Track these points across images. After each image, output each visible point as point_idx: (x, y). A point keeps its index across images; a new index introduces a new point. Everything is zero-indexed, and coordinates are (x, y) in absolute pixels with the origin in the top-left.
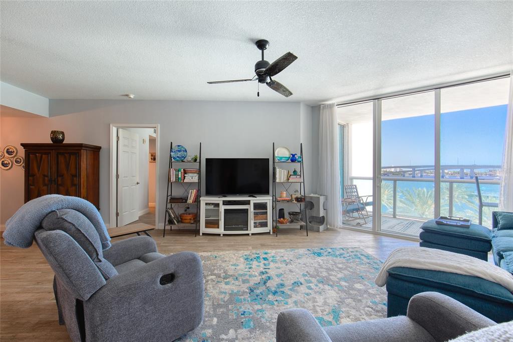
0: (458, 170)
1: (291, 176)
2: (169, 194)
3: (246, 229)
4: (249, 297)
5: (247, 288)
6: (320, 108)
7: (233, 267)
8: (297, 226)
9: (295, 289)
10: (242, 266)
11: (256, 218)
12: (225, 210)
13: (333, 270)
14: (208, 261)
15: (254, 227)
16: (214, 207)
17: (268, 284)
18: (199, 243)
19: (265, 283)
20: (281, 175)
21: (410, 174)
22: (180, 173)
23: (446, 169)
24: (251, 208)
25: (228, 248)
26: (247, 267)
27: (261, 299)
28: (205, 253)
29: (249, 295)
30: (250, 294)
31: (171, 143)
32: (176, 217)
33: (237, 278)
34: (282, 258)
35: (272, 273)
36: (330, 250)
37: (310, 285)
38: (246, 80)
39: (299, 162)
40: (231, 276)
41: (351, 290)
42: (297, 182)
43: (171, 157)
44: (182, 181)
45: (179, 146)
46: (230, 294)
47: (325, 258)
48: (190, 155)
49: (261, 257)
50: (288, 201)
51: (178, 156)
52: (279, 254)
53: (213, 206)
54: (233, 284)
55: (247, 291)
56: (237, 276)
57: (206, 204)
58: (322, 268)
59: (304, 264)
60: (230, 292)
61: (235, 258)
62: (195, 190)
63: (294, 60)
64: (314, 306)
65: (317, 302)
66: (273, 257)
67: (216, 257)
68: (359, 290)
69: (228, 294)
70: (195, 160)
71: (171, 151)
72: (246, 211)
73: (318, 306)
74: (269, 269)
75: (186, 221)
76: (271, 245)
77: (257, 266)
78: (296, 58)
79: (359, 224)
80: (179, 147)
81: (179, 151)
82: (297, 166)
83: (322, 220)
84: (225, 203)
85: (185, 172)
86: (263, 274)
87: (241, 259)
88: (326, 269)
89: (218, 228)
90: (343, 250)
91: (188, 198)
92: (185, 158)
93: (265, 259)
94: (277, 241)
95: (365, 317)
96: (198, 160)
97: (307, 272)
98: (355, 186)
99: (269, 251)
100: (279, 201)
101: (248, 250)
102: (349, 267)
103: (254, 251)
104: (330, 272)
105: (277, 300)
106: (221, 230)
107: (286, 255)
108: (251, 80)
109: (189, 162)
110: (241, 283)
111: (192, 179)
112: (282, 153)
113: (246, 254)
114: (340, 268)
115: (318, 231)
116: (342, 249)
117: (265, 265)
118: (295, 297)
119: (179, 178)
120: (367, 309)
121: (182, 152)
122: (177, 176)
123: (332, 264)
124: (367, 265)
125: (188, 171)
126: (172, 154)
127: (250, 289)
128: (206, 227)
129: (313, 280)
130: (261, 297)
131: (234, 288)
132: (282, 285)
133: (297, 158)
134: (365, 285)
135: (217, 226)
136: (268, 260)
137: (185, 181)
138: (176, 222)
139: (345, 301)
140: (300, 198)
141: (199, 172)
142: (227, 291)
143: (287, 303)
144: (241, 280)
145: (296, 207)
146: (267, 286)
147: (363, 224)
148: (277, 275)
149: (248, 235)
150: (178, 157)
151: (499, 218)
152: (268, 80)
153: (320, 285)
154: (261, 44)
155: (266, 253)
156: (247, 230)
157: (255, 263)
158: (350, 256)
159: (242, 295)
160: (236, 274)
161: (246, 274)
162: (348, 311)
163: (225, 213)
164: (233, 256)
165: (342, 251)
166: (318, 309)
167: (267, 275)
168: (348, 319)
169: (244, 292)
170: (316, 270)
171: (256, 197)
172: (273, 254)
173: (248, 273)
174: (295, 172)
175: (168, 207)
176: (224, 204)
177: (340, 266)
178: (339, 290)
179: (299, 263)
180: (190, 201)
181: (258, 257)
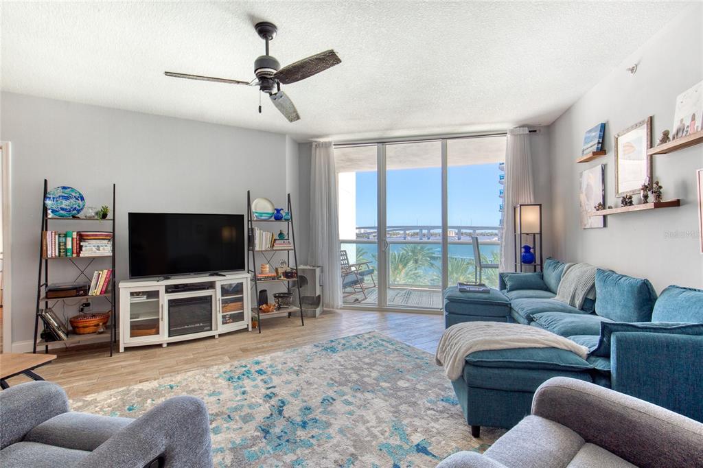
0: (418, 231)
1: (277, 242)
2: (43, 281)
3: (209, 328)
4: (267, 444)
5: (256, 430)
6: (311, 146)
7: (213, 399)
8: (284, 313)
9: (329, 409)
10: (228, 394)
11: (225, 309)
12: (169, 301)
13: (362, 369)
14: (159, 397)
15: (223, 323)
16: (147, 298)
17: (286, 413)
18: (122, 367)
19: (280, 412)
20: (262, 240)
21: (374, 236)
22: (69, 239)
23: (408, 230)
24: (217, 295)
25: (187, 366)
26: (237, 391)
27: (288, 441)
28: (145, 384)
29: (264, 440)
30: (265, 437)
31: (46, 181)
32: (61, 325)
33: (229, 417)
34: (284, 365)
35: (283, 393)
36: (343, 342)
37: (346, 397)
38: (238, 82)
39: (286, 220)
40: (217, 415)
41: (397, 391)
42: (282, 250)
43: (45, 209)
44: (75, 255)
45: (64, 188)
46: (231, 449)
47: (343, 354)
48: (91, 206)
49: (253, 371)
50: (273, 278)
51: (63, 206)
52: (277, 360)
53: (145, 296)
54: (228, 429)
55: (259, 434)
56: (227, 412)
57: (132, 294)
58: (347, 368)
59: (321, 368)
60: (230, 446)
61: (209, 382)
62: (106, 271)
63: (333, 65)
64: (368, 429)
65: (368, 422)
66: (271, 366)
67: (172, 388)
68: (406, 389)
69: (227, 452)
70: (104, 216)
71: (45, 197)
72: (208, 300)
73: (373, 427)
74: (275, 387)
75: (87, 330)
76: (258, 349)
77: (253, 387)
78: (338, 61)
79: (357, 300)
80: (66, 191)
81: (67, 198)
82: (283, 226)
83: (317, 301)
84: (170, 289)
85: (82, 237)
86: (270, 398)
87: (220, 381)
88: (352, 369)
89: (158, 333)
90: (358, 338)
91: (89, 286)
92: (79, 211)
93: (260, 372)
94: (264, 339)
95: (432, 424)
96: (110, 216)
97: (332, 379)
98: (345, 251)
99: (260, 358)
100: (260, 280)
101: (224, 363)
102: (379, 360)
103: (236, 363)
104: (361, 373)
105: (313, 437)
106: (163, 337)
107: (289, 360)
108: (247, 83)
109: (91, 218)
110: (240, 424)
111: (99, 250)
112: (262, 206)
113: (225, 370)
114: (367, 364)
115: (314, 316)
116: (356, 336)
117: (265, 382)
118: (337, 424)
119: (66, 250)
120: (429, 412)
121: (73, 201)
122: (62, 247)
123: (356, 361)
124: (396, 352)
125: (87, 235)
126: (48, 202)
127: (263, 430)
128: (132, 335)
129: (345, 389)
130: (286, 438)
131: (233, 436)
132: (308, 409)
133: (284, 214)
134: (408, 380)
135: (154, 330)
136: (265, 373)
137: (81, 255)
138: (62, 335)
139: (400, 408)
140: (290, 273)
141: (112, 237)
142: (223, 445)
143: (329, 437)
144: (237, 418)
145: (282, 286)
146: (287, 416)
147: (363, 300)
148: (292, 395)
149: (213, 337)
150: (62, 209)
151: (507, 279)
152: (275, 90)
153: (359, 395)
154: (265, 29)
155: (257, 363)
156: (211, 330)
157: (247, 384)
158: (370, 345)
159: (254, 445)
160: (225, 410)
161: (243, 406)
162: (411, 422)
163: (170, 306)
164: (203, 378)
165: (358, 340)
166: (376, 431)
167: (277, 399)
168: (417, 434)
169: (254, 438)
170: (341, 374)
171: (224, 276)
172: (268, 363)
173: (245, 403)
174: (281, 234)
175: (40, 308)
176: (167, 292)
177: (367, 360)
178: (385, 395)
179: (314, 369)
180: (95, 291)
181: (248, 372)
